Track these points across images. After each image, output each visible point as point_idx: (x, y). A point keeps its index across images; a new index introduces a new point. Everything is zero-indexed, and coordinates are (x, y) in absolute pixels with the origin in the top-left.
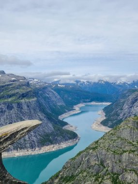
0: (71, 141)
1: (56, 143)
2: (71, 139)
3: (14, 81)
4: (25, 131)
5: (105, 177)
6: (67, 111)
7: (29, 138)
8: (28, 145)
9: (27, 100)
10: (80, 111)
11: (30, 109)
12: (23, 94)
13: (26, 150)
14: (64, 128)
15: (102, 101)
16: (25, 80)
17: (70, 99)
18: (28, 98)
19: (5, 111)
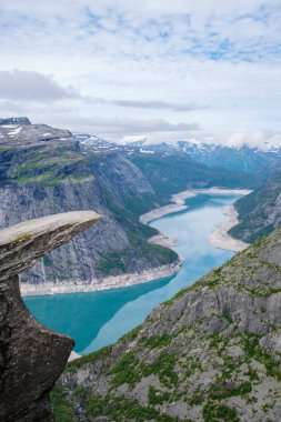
0: (164, 267)
1: (132, 271)
2: (164, 263)
3: (47, 140)
4: (67, 232)
5: (232, 341)
6: (157, 205)
7: (78, 259)
8: (76, 273)
9: (75, 181)
10: (185, 207)
12: (66, 168)
13: (71, 283)
14: (150, 240)
15: (233, 188)
16: (71, 139)
18: (76, 176)
19: (29, 202)
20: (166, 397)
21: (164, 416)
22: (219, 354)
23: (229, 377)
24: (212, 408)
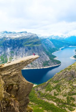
3: (31, 36)
5: (74, 82)
6: (56, 50)
7: (38, 63)
8: (38, 66)
9: (37, 45)
11: (38, 50)
12: (35, 42)
14: (54, 59)
16: (36, 36)
17: (58, 45)
20: (58, 94)
21: (58, 98)
22: (71, 85)
23: (73, 91)
24: (69, 97)
